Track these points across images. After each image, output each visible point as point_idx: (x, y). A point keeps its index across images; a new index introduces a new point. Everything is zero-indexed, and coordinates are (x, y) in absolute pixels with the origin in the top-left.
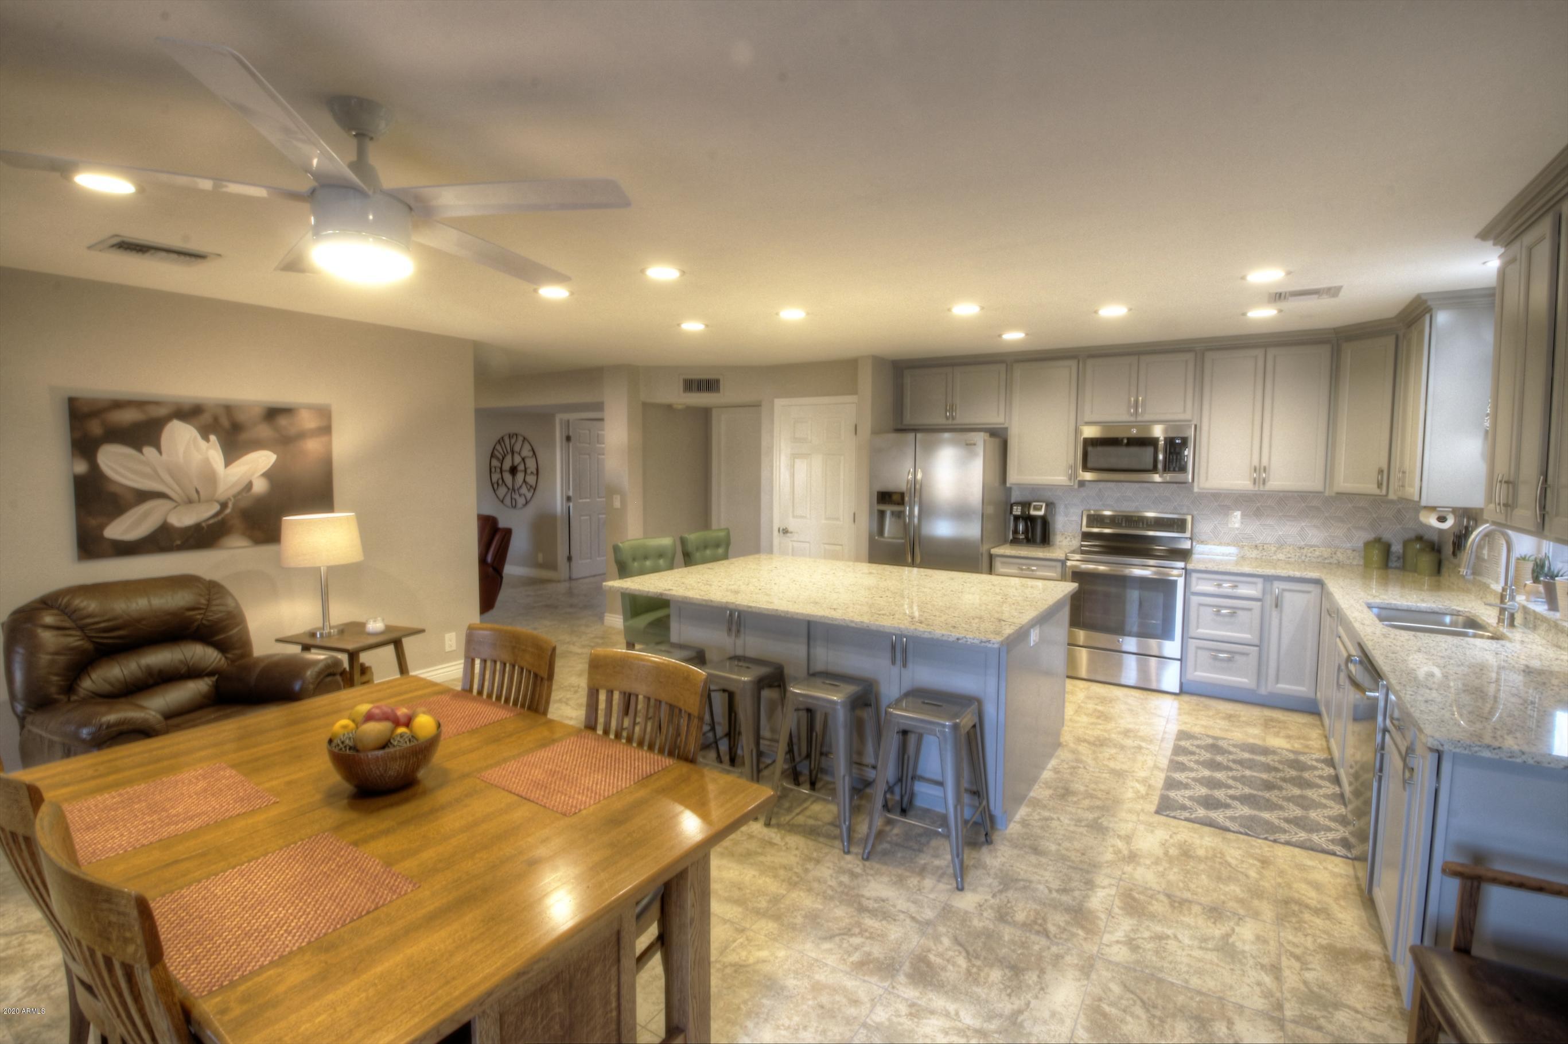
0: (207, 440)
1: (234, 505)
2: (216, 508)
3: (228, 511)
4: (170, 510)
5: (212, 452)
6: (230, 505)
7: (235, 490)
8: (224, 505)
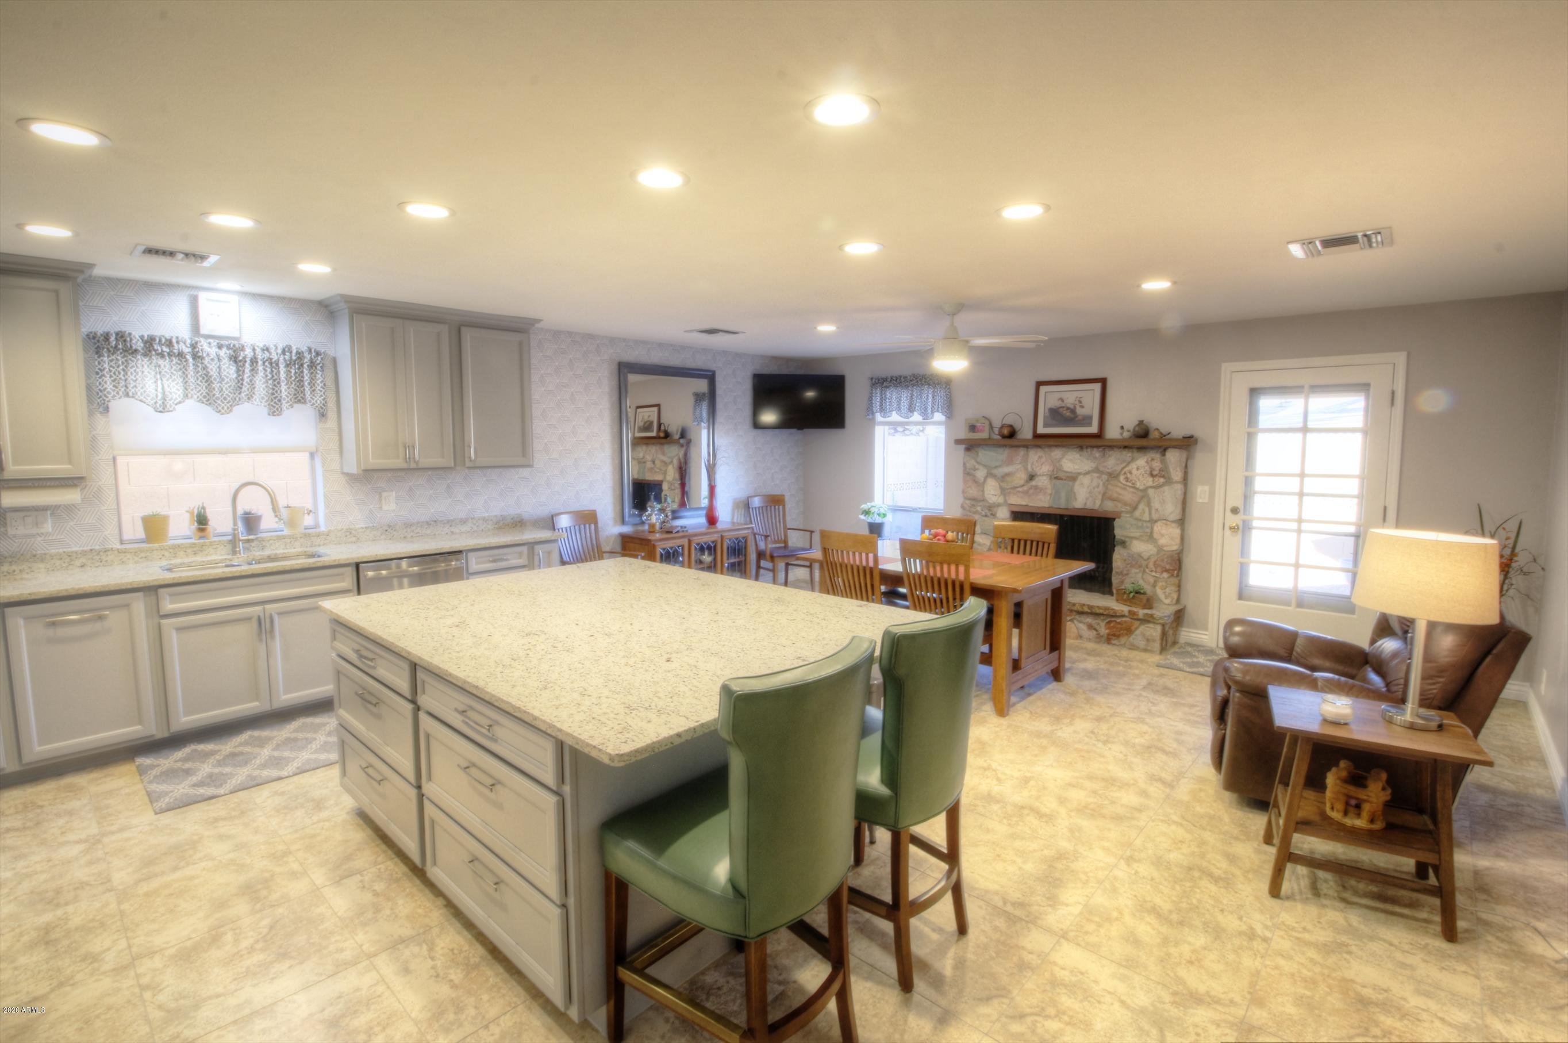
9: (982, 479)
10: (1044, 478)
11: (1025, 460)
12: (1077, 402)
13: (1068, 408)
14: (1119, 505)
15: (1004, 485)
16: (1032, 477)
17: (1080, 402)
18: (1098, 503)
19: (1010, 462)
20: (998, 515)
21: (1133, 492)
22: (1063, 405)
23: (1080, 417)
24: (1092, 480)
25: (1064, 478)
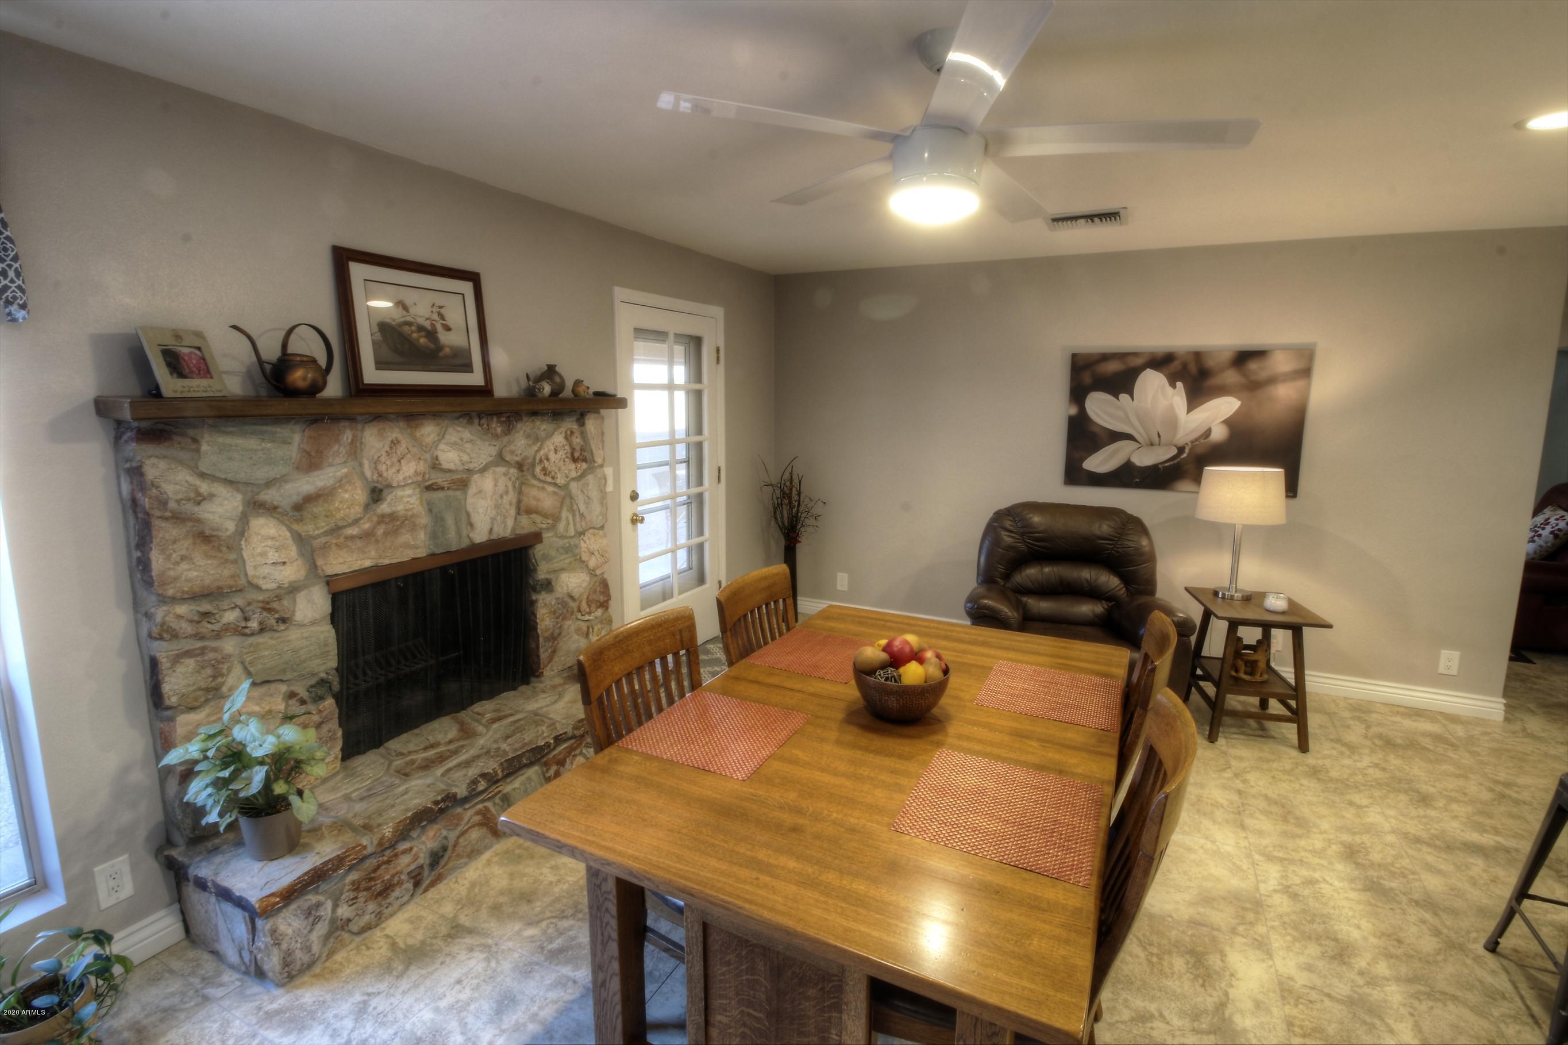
0: (1173, 385)
1: (1191, 450)
2: (1174, 451)
3: (1184, 455)
4: (1134, 451)
5: (1177, 397)
6: (1187, 450)
7: (1193, 437)
8: (1181, 450)
9: (231, 526)
10: (408, 491)
11: (355, 451)
12: (435, 317)
13: (421, 328)
14: (538, 519)
15: (308, 528)
16: (376, 494)
17: (442, 317)
18: (510, 523)
19: (311, 462)
20: (299, 616)
21: (555, 493)
22: (409, 319)
23: (447, 350)
24: (496, 481)
25: (445, 485)
